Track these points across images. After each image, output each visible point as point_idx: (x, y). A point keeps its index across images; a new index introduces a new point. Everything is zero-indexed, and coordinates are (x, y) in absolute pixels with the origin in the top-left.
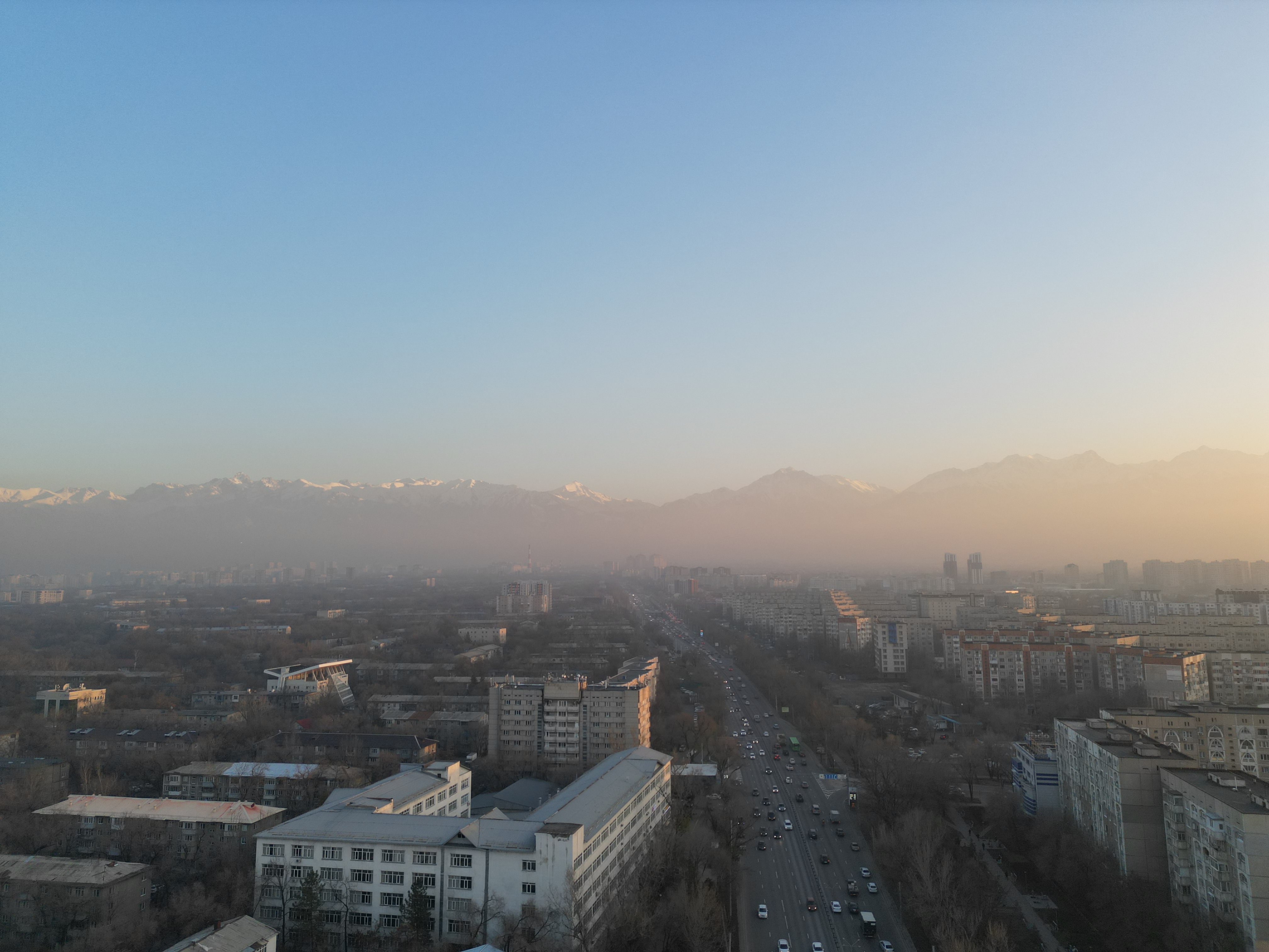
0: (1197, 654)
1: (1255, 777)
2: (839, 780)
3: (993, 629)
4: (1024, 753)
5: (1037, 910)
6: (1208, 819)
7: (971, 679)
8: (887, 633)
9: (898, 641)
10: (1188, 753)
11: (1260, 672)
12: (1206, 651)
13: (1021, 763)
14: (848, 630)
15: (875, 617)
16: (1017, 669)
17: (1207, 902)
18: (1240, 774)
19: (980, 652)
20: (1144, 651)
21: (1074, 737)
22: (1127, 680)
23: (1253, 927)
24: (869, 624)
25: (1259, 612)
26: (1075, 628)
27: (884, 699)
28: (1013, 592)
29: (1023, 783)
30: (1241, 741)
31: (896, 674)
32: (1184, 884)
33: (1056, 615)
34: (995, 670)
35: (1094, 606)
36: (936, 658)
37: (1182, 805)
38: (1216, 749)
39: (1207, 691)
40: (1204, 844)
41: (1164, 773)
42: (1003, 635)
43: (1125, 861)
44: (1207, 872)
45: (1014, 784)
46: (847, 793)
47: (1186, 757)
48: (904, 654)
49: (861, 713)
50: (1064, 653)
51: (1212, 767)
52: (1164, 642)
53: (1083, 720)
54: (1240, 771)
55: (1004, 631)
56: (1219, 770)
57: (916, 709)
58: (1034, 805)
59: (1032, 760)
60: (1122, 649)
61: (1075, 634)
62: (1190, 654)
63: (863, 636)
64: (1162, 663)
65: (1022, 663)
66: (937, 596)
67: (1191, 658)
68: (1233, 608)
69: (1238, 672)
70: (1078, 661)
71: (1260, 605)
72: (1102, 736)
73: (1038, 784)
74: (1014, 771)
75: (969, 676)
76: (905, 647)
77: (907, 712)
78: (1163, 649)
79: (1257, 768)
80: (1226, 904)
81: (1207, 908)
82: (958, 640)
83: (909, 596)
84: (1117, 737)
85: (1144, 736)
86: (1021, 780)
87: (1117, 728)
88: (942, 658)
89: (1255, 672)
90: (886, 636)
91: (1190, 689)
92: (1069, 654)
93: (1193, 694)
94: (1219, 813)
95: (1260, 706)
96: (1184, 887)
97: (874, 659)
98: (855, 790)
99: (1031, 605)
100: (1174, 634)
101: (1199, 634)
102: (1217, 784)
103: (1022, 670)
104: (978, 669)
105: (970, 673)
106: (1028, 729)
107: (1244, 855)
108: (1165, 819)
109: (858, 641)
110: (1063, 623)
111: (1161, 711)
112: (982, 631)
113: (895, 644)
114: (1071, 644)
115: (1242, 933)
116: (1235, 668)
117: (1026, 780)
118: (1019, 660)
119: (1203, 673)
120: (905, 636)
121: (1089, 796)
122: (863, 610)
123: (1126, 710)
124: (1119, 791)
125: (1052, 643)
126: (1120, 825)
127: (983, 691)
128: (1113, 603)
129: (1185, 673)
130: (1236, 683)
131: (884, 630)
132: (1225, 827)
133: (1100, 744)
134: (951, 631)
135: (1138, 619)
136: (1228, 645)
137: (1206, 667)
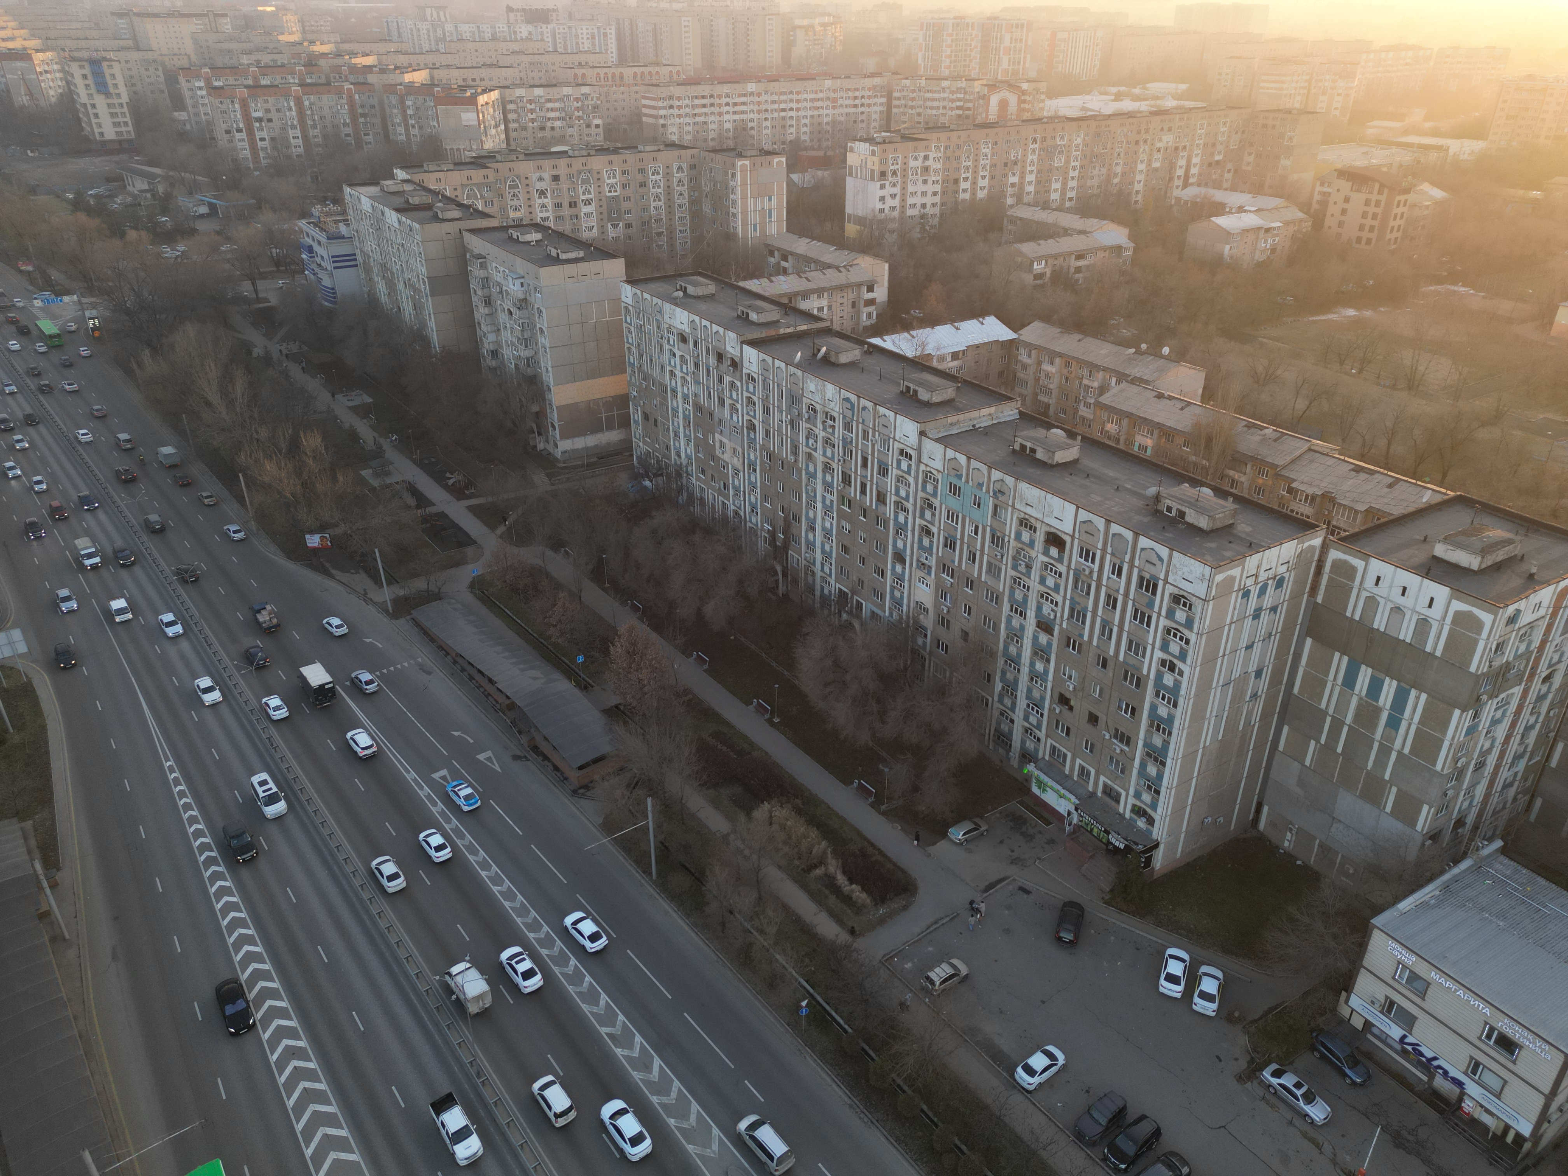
0: (491, 90)
1: (550, 228)
2: (67, 303)
3: (249, 65)
4: (314, 233)
5: (350, 408)
6: (510, 279)
7: (231, 141)
8: (89, 76)
9: (112, 90)
10: (489, 210)
11: (552, 110)
12: (500, 87)
13: (311, 246)
14: (22, 74)
15: (63, 50)
16: (289, 123)
17: (513, 361)
18: (537, 227)
19: (237, 101)
20: (436, 89)
21: (369, 205)
22: (420, 128)
23: (550, 374)
24: (56, 63)
25: (549, 35)
26: (354, 61)
27: (108, 180)
28: (269, 9)
29: (317, 270)
30: (537, 190)
31: (120, 142)
32: (492, 348)
33: (329, 42)
34: (261, 125)
35: (374, 30)
36: (176, 114)
37: (486, 268)
38: (515, 203)
39: (503, 136)
40: (508, 305)
41: (467, 236)
42: (264, 75)
43: (435, 337)
44: (512, 332)
45: (306, 272)
46: (83, 320)
47: (486, 215)
48: (125, 109)
49: (78, 204)
50: (345, 96)
51: (512, 223)
52: (455, 77)
53: (375, 183)
54: (537, 224)
55: (265, 69)
56: (518, 225)
57: (161, 189)
58: (333, 293)
59: (324, 240)
60: (410, 89)
61: (353, 69)
62: (484, 91)
63: (51, 84)
64: (456, 104)
65: (294, 113)
66: (157, 15)
67: (485, 95)
68: (524, 30)
69: (532, 111)
70: (362, 106)
71: (550, 26)
72: (399, 201)
73: (335, 268)
74: (304, 256)
75: (226, 136)
76: (125, 99)
77: (149, 195)
78: (456, 86)
79: (551, 218)
80: (528, 359)
81: (513, 366)
82: (202, 84)
83: (113, 14)
84: (415, 200)
85: (444, 196)
86: (314, 266)
87: (415, 190)
88: (184, 113)
89: (548, 110)
90: (90, 81)
91: (486, 136)
92: (351, 98)
93: (490, 141)
94: (521, 272)
95: (553, 150)
96: (492, 352)
97: (79, 120)
98: (94, 313)
99: (294, 29)
100: (466, 65)
101: (491, 66)
102: (517, 241)
103: (295, 123)
104: (237, 125)
105: (228, 132)
106: (314, 201)
107: (542, 309)
108: (471, 286)
109: (45, 92)
110: (338, 55)
111: (459, 164)
112: (234, 69)
113: (108, 94)
114: (352, 84)
115: (542, 383)
116: (529, 107)
117: (320, 265)
118: (290, 109)
119: (499, 115)
120: (120, 80)
121: (392, 273)
122: (40, 38)
123: (422, 166)
124: (424, 262)
125: (328, 84)
126: (428, 300)
127: (249, 156)
128: (395, 24)
129: (481, 115)
130: (530, 124)
131: (84, 72)
132: (525, 285)
133: (398, 210)
134: (190, 71)
135: (426, 47)
136: (521, 79)
137: (501, 107)
